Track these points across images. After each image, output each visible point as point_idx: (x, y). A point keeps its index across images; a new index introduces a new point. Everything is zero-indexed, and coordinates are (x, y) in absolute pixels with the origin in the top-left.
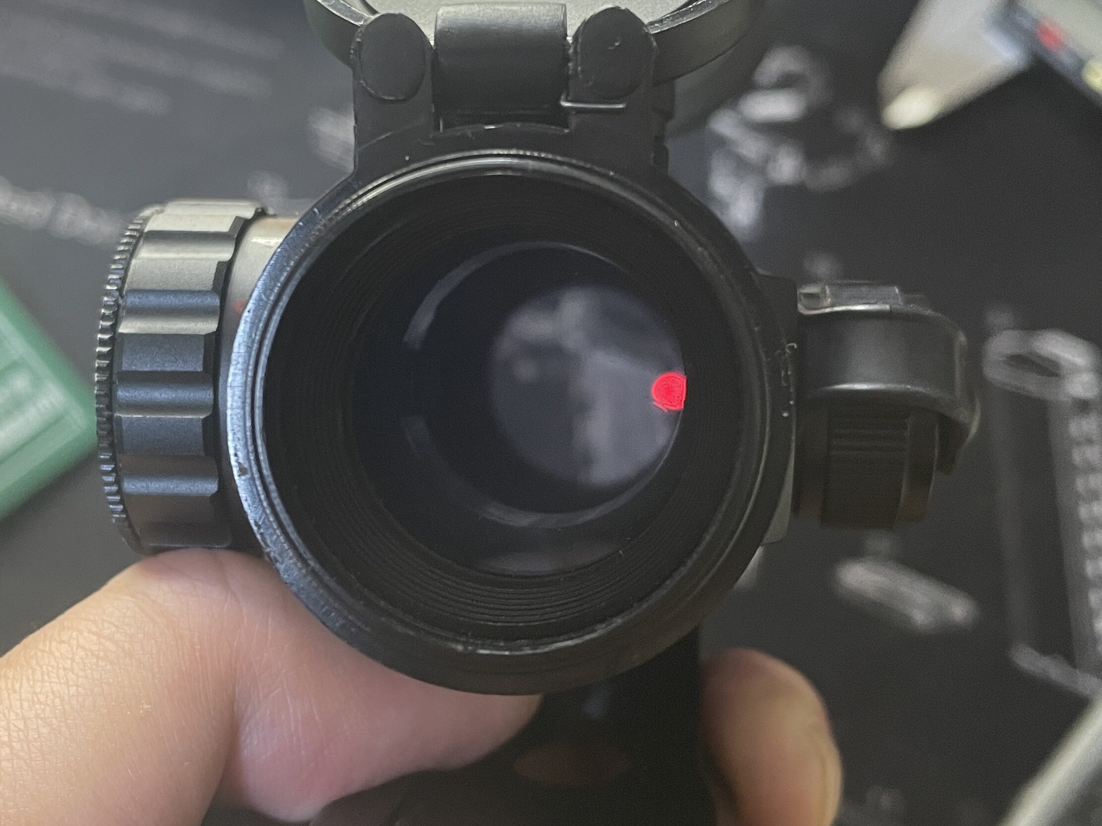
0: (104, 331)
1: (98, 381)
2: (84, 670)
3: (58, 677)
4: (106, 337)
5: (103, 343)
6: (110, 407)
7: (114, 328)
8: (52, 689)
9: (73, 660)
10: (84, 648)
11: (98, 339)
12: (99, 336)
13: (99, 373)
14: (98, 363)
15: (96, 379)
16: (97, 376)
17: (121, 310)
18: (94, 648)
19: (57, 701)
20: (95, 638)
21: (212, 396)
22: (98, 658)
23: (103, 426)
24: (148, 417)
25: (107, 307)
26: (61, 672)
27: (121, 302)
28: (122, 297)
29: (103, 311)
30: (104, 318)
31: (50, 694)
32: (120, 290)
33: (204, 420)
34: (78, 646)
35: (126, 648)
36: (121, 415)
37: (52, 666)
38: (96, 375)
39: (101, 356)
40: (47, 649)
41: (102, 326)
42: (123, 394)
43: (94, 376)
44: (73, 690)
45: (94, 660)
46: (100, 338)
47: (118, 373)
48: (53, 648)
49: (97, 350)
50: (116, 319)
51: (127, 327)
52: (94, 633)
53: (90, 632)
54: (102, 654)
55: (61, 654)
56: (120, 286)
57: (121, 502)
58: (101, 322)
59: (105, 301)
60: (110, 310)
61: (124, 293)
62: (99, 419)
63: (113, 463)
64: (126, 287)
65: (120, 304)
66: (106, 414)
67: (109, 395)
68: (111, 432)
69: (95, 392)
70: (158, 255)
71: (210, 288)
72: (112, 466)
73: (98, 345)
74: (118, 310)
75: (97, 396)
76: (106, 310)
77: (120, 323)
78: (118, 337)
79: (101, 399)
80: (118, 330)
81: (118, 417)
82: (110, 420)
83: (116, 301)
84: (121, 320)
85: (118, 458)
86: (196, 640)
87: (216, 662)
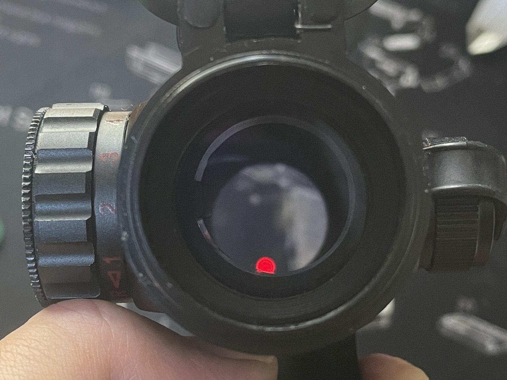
0: (26, 173)
1: (23, 202)
2: (22, 366)
3: (7, 371)
4: (27, 176)
5: (25, 180)
6: (31, 216)
7: (32, 171)
9: (15, 361)
10: (20, 354)
11: (23, 178)
12: (23, 176)
13: (24, 197)
14: (23, 191)
15: (23, 201)
16: (23, 199)
17: (35, 161)
18: (26, 354)
20: (27, 349)
21: (91, 207)
22: (29, 359)
23: (28, 228)
24: (54, 220)
25: (26, 160)
26: (9, 368)
27: (34, 157)
28: (35, 154)
29: (24, 162)
30: (26, 165)
32: (33, 150)
33: (87, 221)
35: (46, 354)
36: (38, 220)
38: (22, 198)
39: (25, 187)
41: (24, 170)
42: (38, 207)
43: (21, 199)
45: (28, 361)
46: (24, 177)
47: (36, 196)
49: (22, 184)
50: (33, 167)
51: (39, 170)
53: (24, 345)
54: (32, 358)
55: (8, 358)
56: (33, 148)
57: (37, 273)
58: (24, 169)
59: (25, 157)
60: (29, 161)
61: (36, 152)
62: (25, 223)
63: (33, 249)
64: (38, 148)
65: (34, 158)
66: (29, 220)
67: (30, 209)
68: (32, 231)
69: (23, 208)
70: (53, 130)
71: (86, 146)
72: (33, 251)
73: (23, 181)
74: (33, 162)
75: (23, 210)
76: (26, 161)
77: (35, 168)
78: (34, 176)
79: (26, 212)
80: (34, 172)
81: (36, 221)
82: (31, 223)
83: (32, 156)
84: (35, 166)
85: (35, 246)
86: (86, 347)
87: (99, 359)
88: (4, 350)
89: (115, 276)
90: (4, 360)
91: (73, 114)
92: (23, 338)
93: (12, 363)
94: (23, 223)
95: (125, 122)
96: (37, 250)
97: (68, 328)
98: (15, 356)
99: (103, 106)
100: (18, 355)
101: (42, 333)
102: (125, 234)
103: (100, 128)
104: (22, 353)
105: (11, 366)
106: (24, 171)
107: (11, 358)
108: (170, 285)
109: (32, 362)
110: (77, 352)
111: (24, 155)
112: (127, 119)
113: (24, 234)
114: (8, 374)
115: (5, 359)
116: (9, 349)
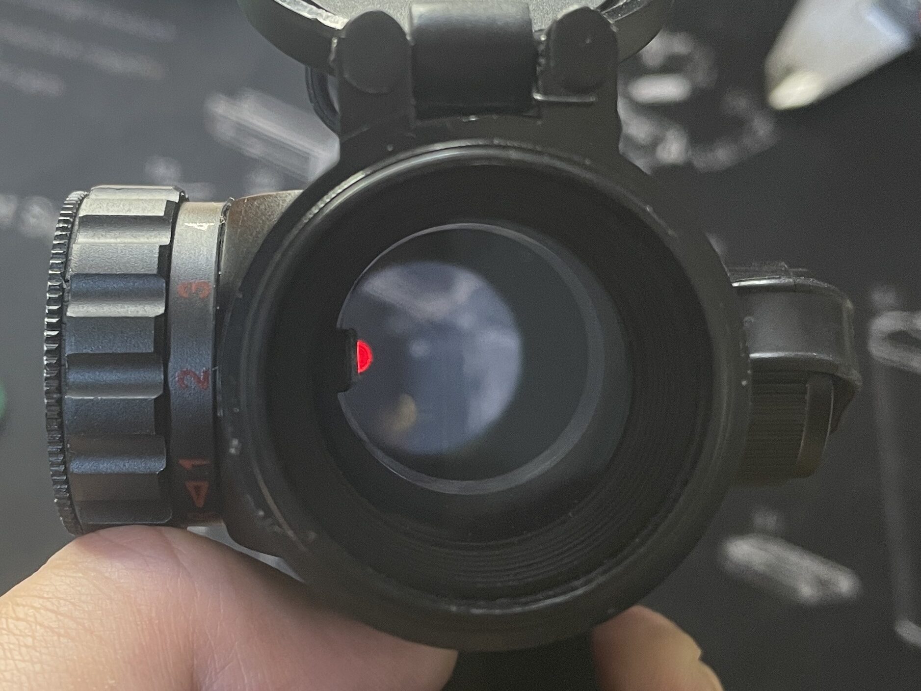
0: (51, 314)
1: (47, 364)
2: (48, 648)
3: (21, 654)
4: (53, 321)
5: (51, 327)
6: (59, 390)
7: (61, 313)
8: (16, 665)
9: (34, 638)
10: (41, 625)
12: (46, 320)
13: (47, 357)
14: (46, 346)
15: (45, 362)
16: (46, 360)
17: (66, 294)
18: (52, 624)
19: (24, 678)
20: (53, 616)
21: (162, 377)
22: (59, 635)
23: (53, 408)
24: (99, 398)
25: (51, 291)
26: (24, 650)
27: (65, 286)
28: (67, 281)
29: (48, 295)
30: (51, 301)
31: (15, 672)
32: (63, 275)
33: (155, 399)
34: (37, 623)
35: (86, 625)
36: (71, 397)
37: (13, 644)
38: (45, 358)
39: (50, 339)
40: (5, 626)
41: (48, 309)
42: (73, 377)
43: (43, 359)
44: (38, 667)
45: (55, 638)
46: (47, 322)
47: (68, 356)
48: (11, 626)
49: (45, 334)
50: (62, 301)
51: (74, 311)
52: (52, 611)
53: (47, 609)
54: (62, 631)
55: (20, 631)
56: (63, 270)
57: (66, 482)
58: (47, 306)
59: (50, 286)
60: (56, 294)
61: (68, 277)
62: (50, 401)
63: (61, 444)
64: (71, 272)
65: (65, 289)
66: (55, 396)
67: (58, 377)
68: (60, 414)
69: (45, 375)
70: (96, 240)
71: (155, 272)
72: (60, 447)
73: (45, 328)
74: (63, 294)
75: (47, 379)
76: (51, 294)
77: (67, 306)
78: (65, 320)
79: (51, 381)
80: (66, 314)
81: (68, 398)
82: (60, 401)
83: (61, 286)
84: (67, 303)
85: (66, 439)
86: (153, 615)
87: (175, 636)
88: (14, 616)
89: (197, 489)
90: (14, 635)
91: (129, 210)
92: (45, 595)
93: (29, 641)
94: (46, 401)
95: (218, 226)
96: (69, 446)
97: (122, 581)
98: (34, 627)
99: (178, 193)
100: (38, 627)
101: (77, 588)
102: (235, 442)
103: (176, 236)
104: (46, 623)
105: (26, 646)
106: (47, 311)
107: (26, 631)
108: (312, 535)
109: (62, 639)
110: (139, 623)
111: (47, 283)
112: (220, 220)
113: (48, 419)
114: (23, 661)
115: (17, 632)
116: (21, 616)
